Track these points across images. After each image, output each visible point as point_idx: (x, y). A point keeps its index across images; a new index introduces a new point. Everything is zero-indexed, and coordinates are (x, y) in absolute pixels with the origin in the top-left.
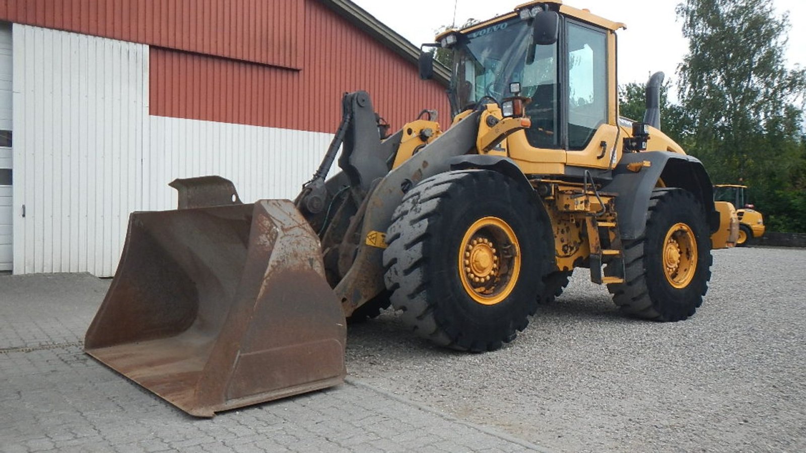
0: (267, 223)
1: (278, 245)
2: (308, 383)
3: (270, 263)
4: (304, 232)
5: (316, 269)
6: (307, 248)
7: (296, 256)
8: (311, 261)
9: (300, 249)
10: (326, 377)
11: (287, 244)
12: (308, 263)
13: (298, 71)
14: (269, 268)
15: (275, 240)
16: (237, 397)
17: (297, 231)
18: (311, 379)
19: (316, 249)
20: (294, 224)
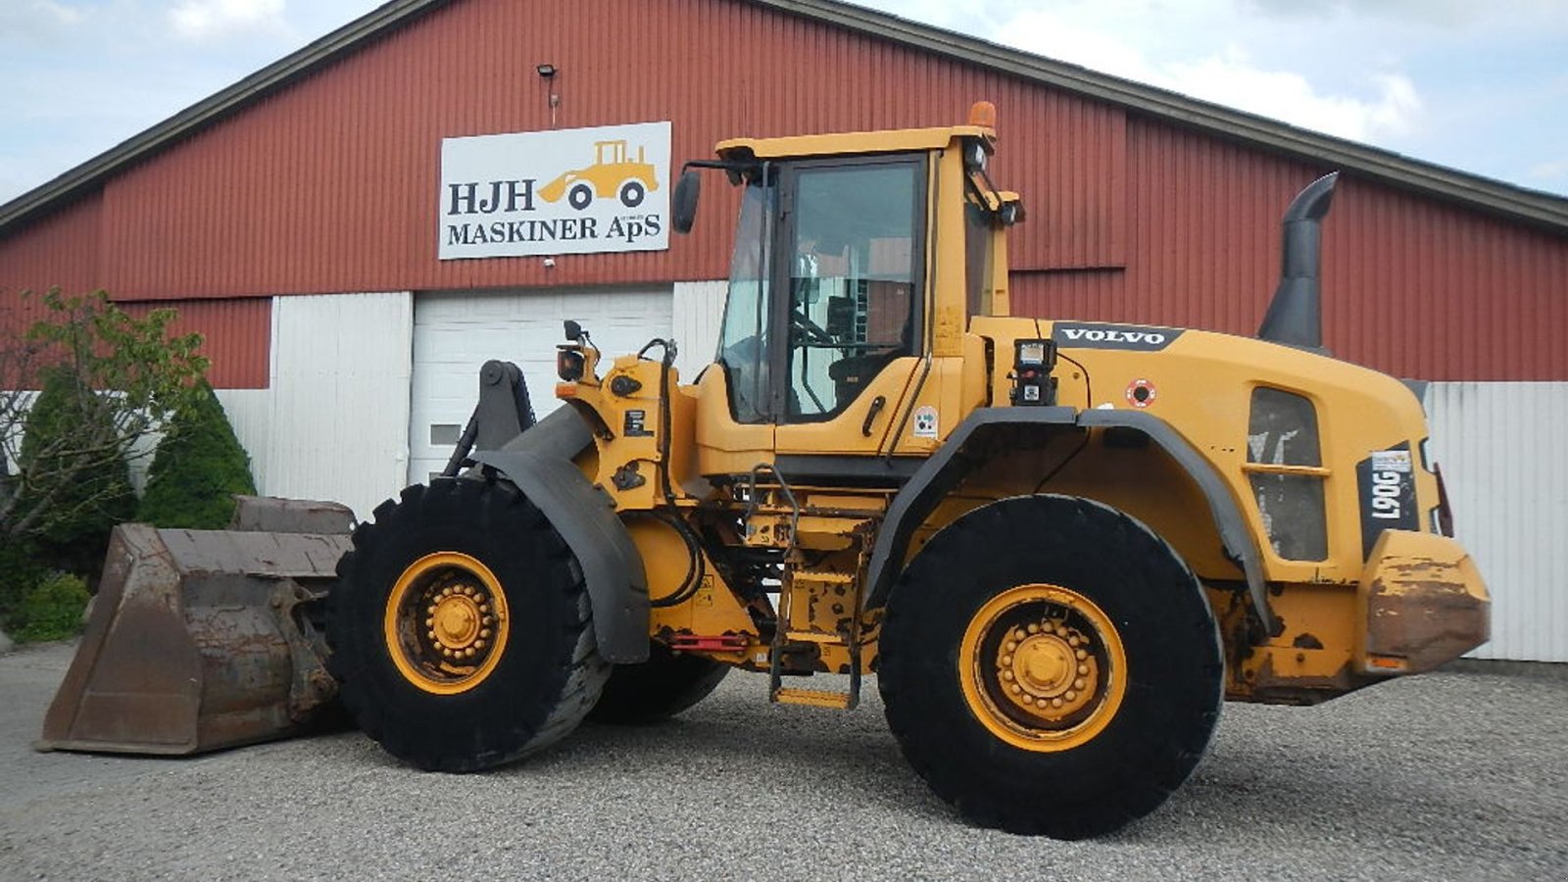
0: (121, 550)
1: (134, 576)
2: (151, 743)
3: (125, 594)
4: (162, 561)
5: (172, 607)
6: (165, 582)
7: (151, 589)
8: (167, 596)
9: (156, 582)
10: (170, 741)
11: (143, 574)
12: (163, 600)
13: (1122, 269)
14: (123, 601)
15: (129, 570)
16: (80, 739)
17: (156, 560)
18: (154, 740)
19: (174, 583)
20: (153, 552)
